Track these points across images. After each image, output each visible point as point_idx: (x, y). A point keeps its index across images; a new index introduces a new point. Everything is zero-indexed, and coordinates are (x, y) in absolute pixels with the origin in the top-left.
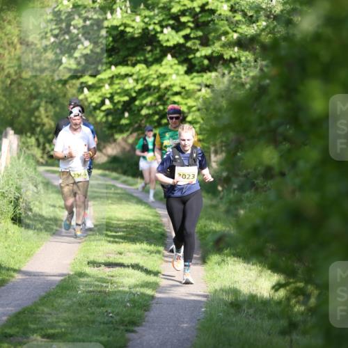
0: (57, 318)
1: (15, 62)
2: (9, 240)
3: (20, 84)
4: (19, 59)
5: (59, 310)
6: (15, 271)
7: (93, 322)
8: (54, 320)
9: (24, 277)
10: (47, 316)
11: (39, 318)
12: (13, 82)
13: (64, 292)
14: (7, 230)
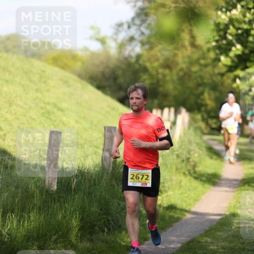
0: (217, 246)
1: (187, 60)
2: (182, 189)
3: (190, 76)
4: (189, 57)
5: (218, 240)
6: (186, 211)
7: (243, 249)
8: (215, 247)
9: (193, 216)
10: (210, 244)
11: (204, 246)
12: (185, 74)
13: (222, 227)
14: (181, 181)
